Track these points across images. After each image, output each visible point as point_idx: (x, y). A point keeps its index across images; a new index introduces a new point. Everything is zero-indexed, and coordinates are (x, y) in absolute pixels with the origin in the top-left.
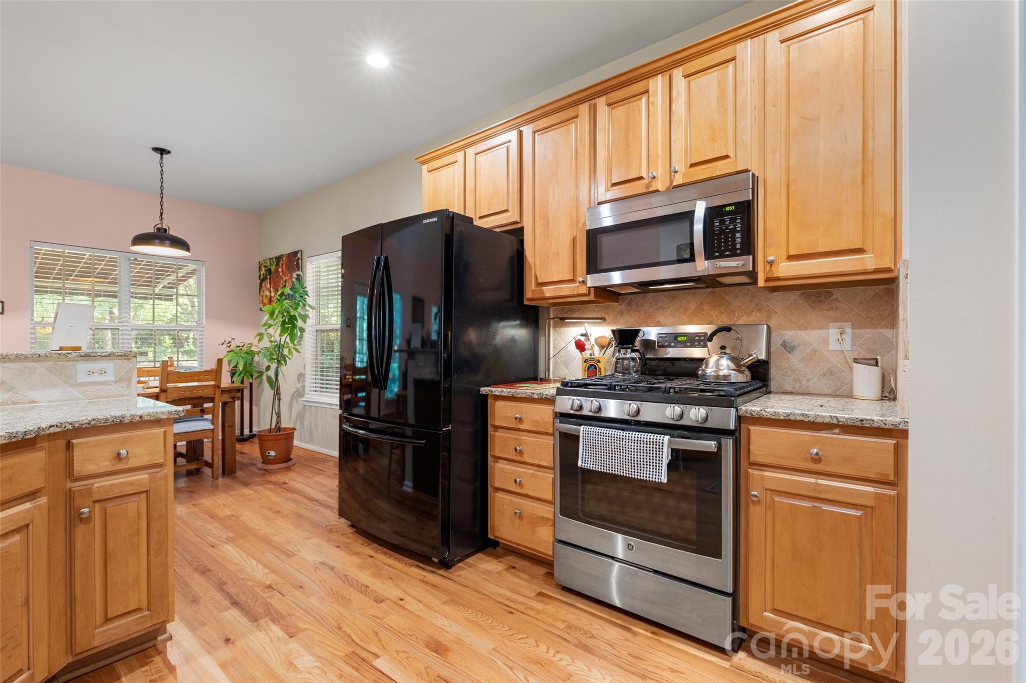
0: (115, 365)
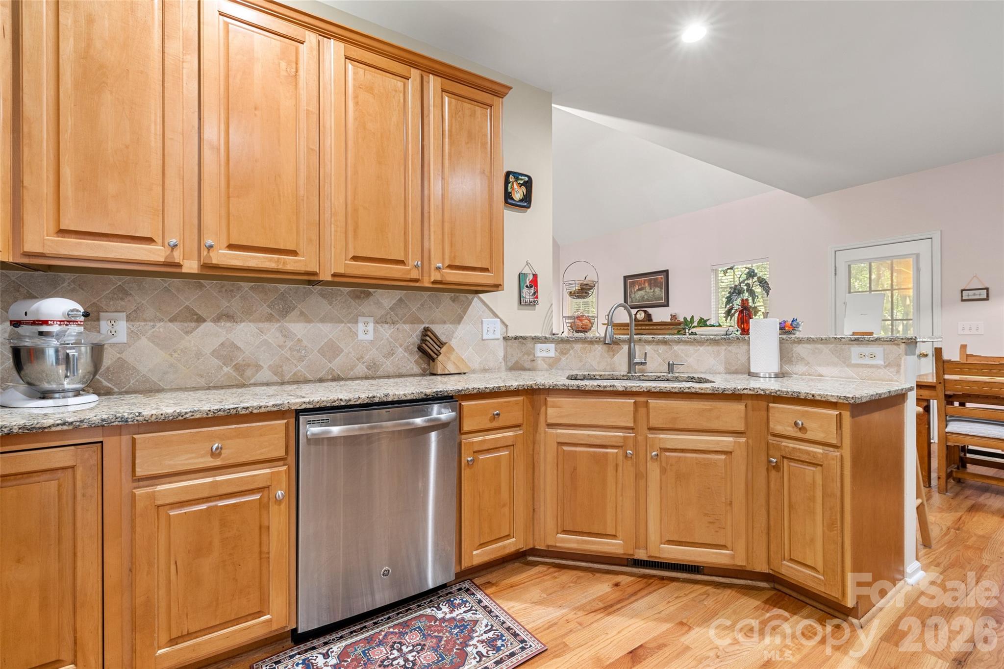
0: (884, 350)
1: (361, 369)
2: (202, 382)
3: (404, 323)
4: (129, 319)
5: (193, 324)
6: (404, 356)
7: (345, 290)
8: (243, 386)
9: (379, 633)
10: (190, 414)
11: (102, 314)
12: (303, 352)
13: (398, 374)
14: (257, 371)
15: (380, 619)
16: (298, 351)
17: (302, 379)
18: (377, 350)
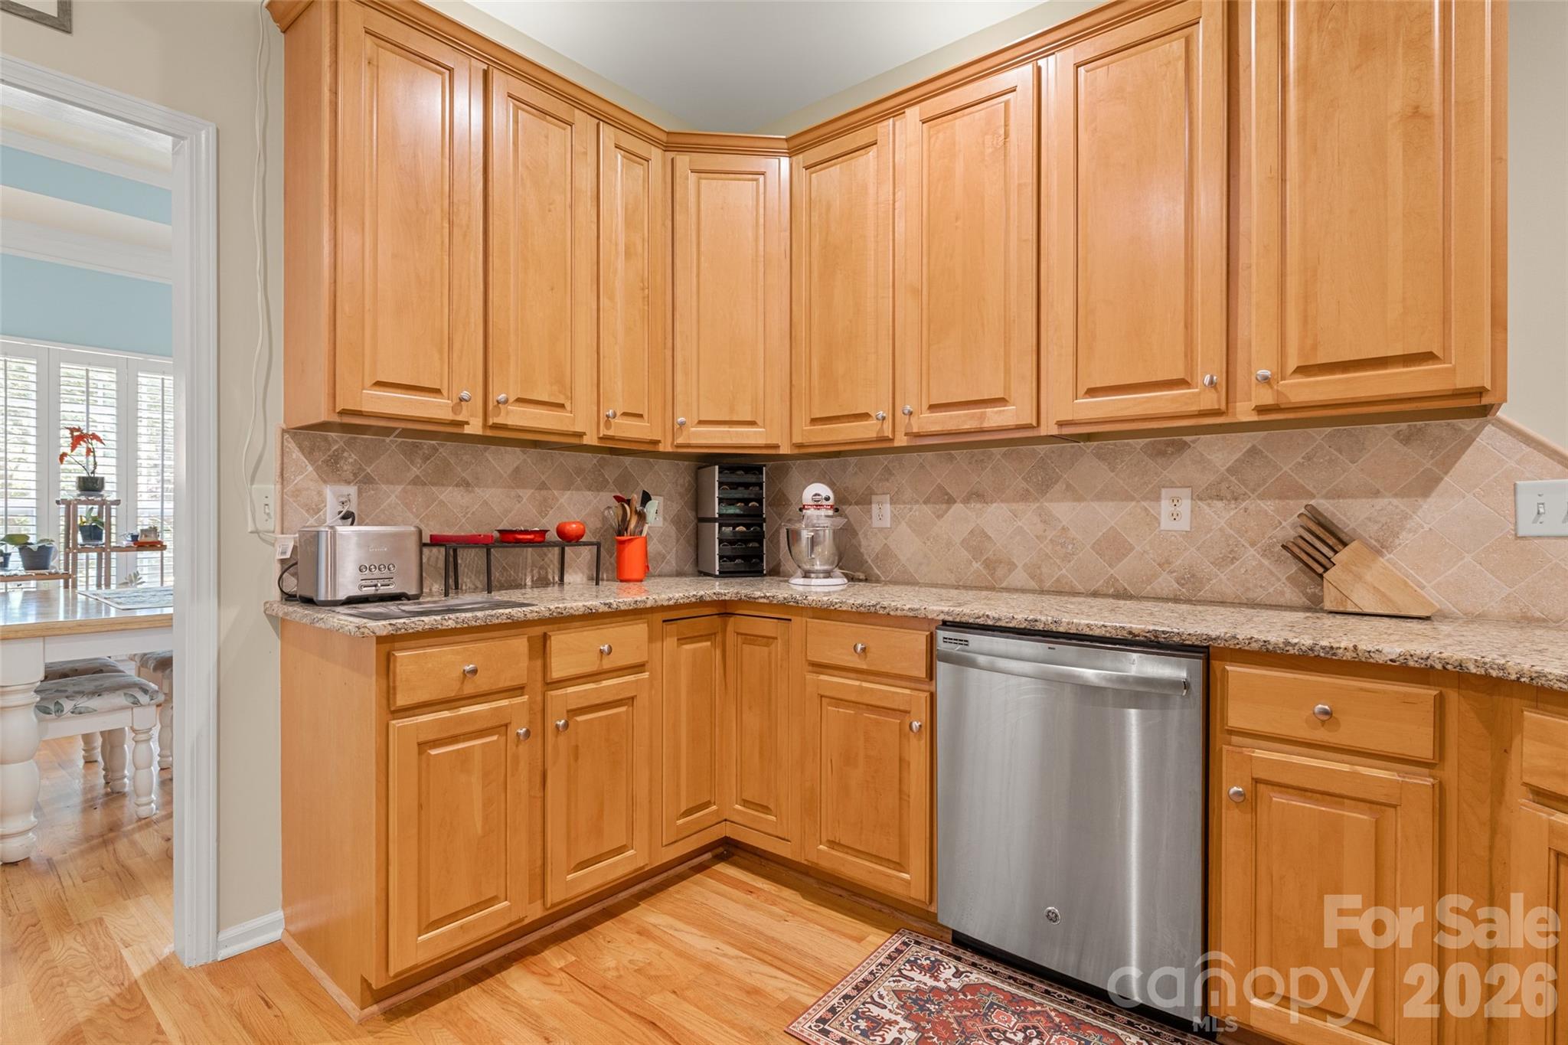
1: (1166, 583)
2: (953, 580)
3: (1261, 497)
4: (892, 502)
5: (944, 506)
6: (1261, 565)
7: (1138, 444)
8: (992, 589)
9: (1034, 1004)
10: (839, 605)
11: (874, 497)
12: (1070, 547)
13: (1245, 601)
14: (1010, 571)
15: (1059, 993)
16: (1063, 545)
17: (1067, 589)
18: (1198, 549)
